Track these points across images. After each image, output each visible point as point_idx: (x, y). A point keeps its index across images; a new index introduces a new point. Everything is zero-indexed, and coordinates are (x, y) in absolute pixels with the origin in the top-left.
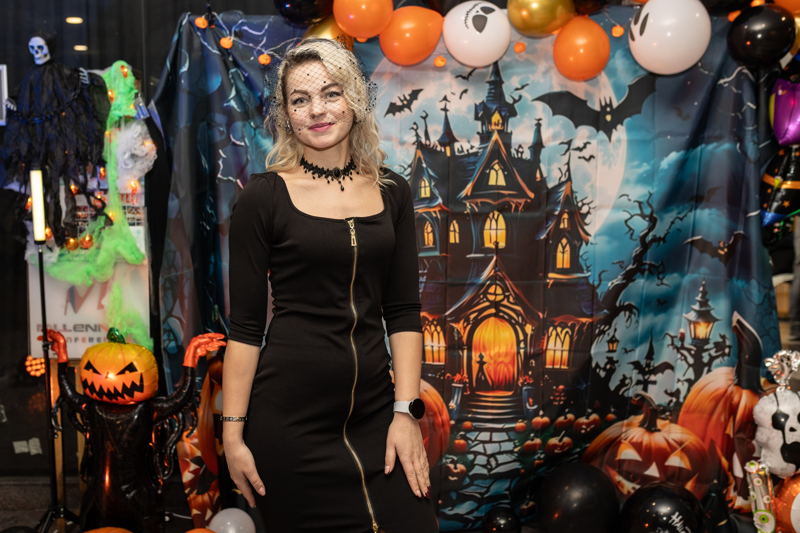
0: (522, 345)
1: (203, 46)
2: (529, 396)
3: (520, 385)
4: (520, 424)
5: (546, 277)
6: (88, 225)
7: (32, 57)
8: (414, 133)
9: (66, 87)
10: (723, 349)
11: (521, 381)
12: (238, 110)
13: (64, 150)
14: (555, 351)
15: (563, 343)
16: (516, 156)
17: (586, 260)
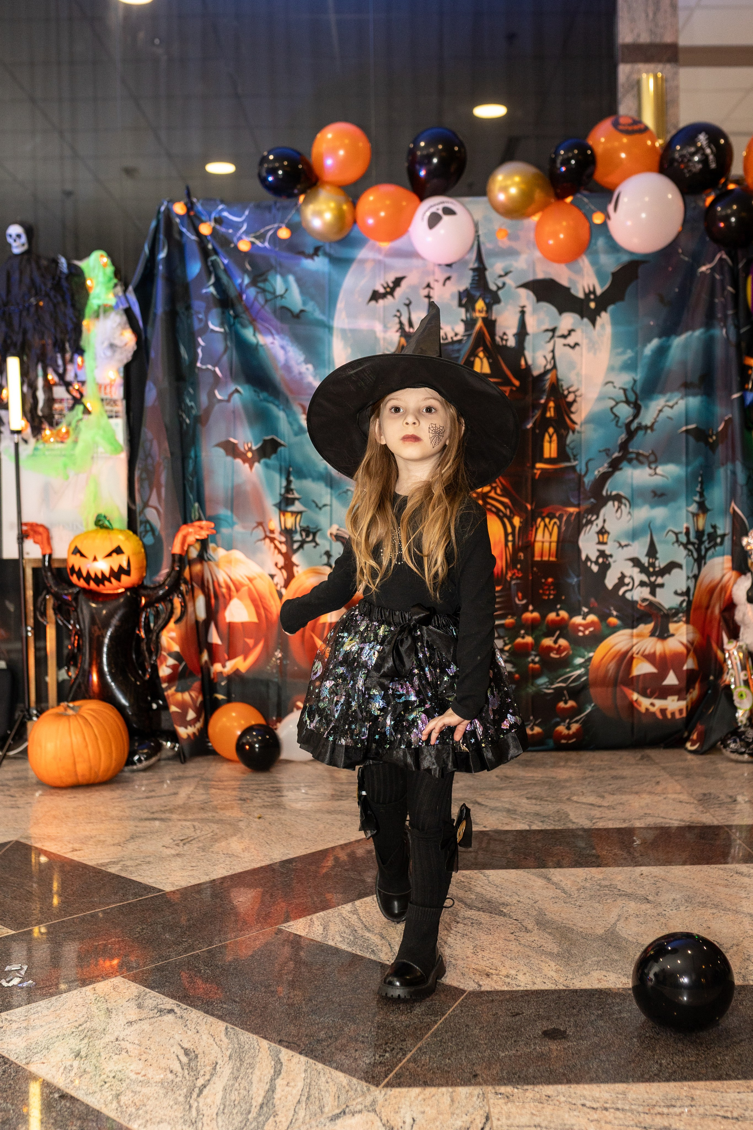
0: (510, 538)
1: (181, 233)
2: (518, 590)
3: (509, 579)
4: (509, 621)
5: (533, 467)
6: (64, 416)
7: (10, 245)
8: (397, 320)
9: (43, 276)
10: (715, 539)
11: (509, 575)
12: (218, 297)
13: (42, 338)
14: (543, 542)
15: (551, 534)
16: (501, 344)
17: (572, 449)
